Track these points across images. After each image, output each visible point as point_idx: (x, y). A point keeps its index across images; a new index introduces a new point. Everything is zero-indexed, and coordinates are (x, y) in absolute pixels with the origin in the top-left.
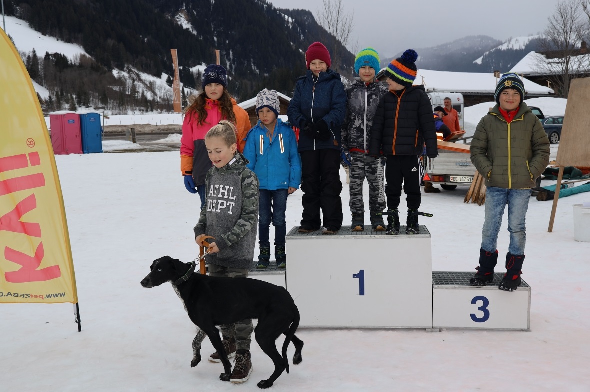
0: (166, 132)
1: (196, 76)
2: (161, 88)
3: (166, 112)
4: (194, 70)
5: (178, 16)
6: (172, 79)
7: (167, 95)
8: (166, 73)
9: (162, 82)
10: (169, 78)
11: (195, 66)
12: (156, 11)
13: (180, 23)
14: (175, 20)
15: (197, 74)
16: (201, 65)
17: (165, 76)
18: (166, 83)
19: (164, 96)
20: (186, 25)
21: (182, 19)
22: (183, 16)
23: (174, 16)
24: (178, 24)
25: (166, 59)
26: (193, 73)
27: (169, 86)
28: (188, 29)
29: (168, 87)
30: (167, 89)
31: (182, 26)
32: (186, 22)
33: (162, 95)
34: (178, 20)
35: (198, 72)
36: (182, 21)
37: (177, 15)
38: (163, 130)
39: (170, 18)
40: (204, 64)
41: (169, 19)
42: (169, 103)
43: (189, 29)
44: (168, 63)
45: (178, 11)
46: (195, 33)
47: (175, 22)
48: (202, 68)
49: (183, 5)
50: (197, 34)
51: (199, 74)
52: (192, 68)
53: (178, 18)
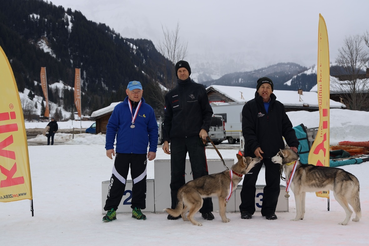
0: (33, 134)
1: (54, 92)
2: (24, 100)
3: (27, 121)
4: (53, 86)
5: (40, 42)
6: (33, 93)
7: (28, 107)
8: (28, 89)
9: (24, 96)
10: (30, 92)
11: (53, 83)
12: (21, 37)
13: (41, 48)
14: (37, 45)
15: (55, 90)
16: (59, 82)
17: (27, 91)
18: (28, 96)
19: (26, 107)
20: (46, 49)
21: (44, 44)
22: (44, 42)
23: (36, 42)
24: (39, 49)
25: (28, 77)
26: (51, 88)
27: (30, 99)
28: (48, 53)
29: (29, 100)
30: (29, 102)
31: (43, 50)
32: (47, 47)
33: (24, 106)
34: (40, 45)
35: (55, 88)
36: (43, 46)
37: (39, 41)
38: (31, 133)
39: (32, 43)
40: (61, 81)
42: (30, 113)
43: (49, 53)
44: (30, 80)
45: (40, 37)
46: (54, 56)
47: (37, 47)
48: (60, 85)
49: (44, 33)
50: (56, 57)
51: (57, 90)
52: (50, 84)
53: (40, 44)
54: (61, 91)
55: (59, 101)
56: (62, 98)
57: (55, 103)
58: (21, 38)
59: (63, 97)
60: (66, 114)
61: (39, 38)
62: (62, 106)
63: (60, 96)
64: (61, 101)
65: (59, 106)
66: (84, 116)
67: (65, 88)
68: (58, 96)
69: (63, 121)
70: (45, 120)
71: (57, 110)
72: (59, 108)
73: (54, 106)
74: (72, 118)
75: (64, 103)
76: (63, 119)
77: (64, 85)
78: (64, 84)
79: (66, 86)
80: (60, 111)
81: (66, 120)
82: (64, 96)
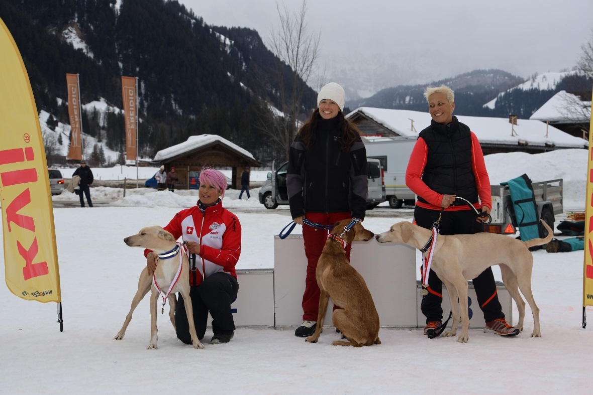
1: (90, 116)
4: (89, 107)
5: (67, 31)
6: (55, 119)
7: (47, 142)
8: (47, 111)
10: (51, 117)
11: (89, 102)
12: (35, 22)
13: (68, 41)
14: (61, 36)
15: (92, 113)
16: (98, 100)
17: (45, 115)
18: (46, 124)
20: (77, 43)
21: (73, 35)
22: (74, 31)
23: (60, 30)
24: (66, 43)
25: (46, 91)
26: (86, 111)
27: (51, 128)
28: (80, 50)
29: (49, 131)
30: (48, 133)
31: (71, 45)
32: (78, 40)
34: (66, 36)
35: (93, 110)
36: (72, 39)
37: (65, 30)
39: (54, 33)
40: (102, 99)
41: (53, 35)
42: (49, 153)
43: (82, 49)
44: (50, 97)
45: (67, 23)
46: (91, 55)
47: (62, 39)
48: (101, 106)
49: (74, 15)
50: (94, 57)
51: (96, 113)
52: (84, 104)
53: (66, 34)
54: (102, 116)
55: (100, 133)
56: (103, 128)
57: (93, 136)
58: (34, 24)
59: (106, 125)
60: (111, 155)
61: (65, 24)
62: (105, 141)
63: (101, 124)
64: (103, 132)
65: (100, 141)
66: (142, 158)
67: (109, 110)
68: (98, 124)
69: (106, 167)
70: (74, 165)
71: (95, 147)
72: (99, 144)
73: (91, 141)
74: (121, 162)
75: (108, 136)
76: (106, 164)
77: (108, 105)
78: (107, 103)
79: (111, 108)
80: (101, 150)
81: (112, 165)
82: (108, 124)
